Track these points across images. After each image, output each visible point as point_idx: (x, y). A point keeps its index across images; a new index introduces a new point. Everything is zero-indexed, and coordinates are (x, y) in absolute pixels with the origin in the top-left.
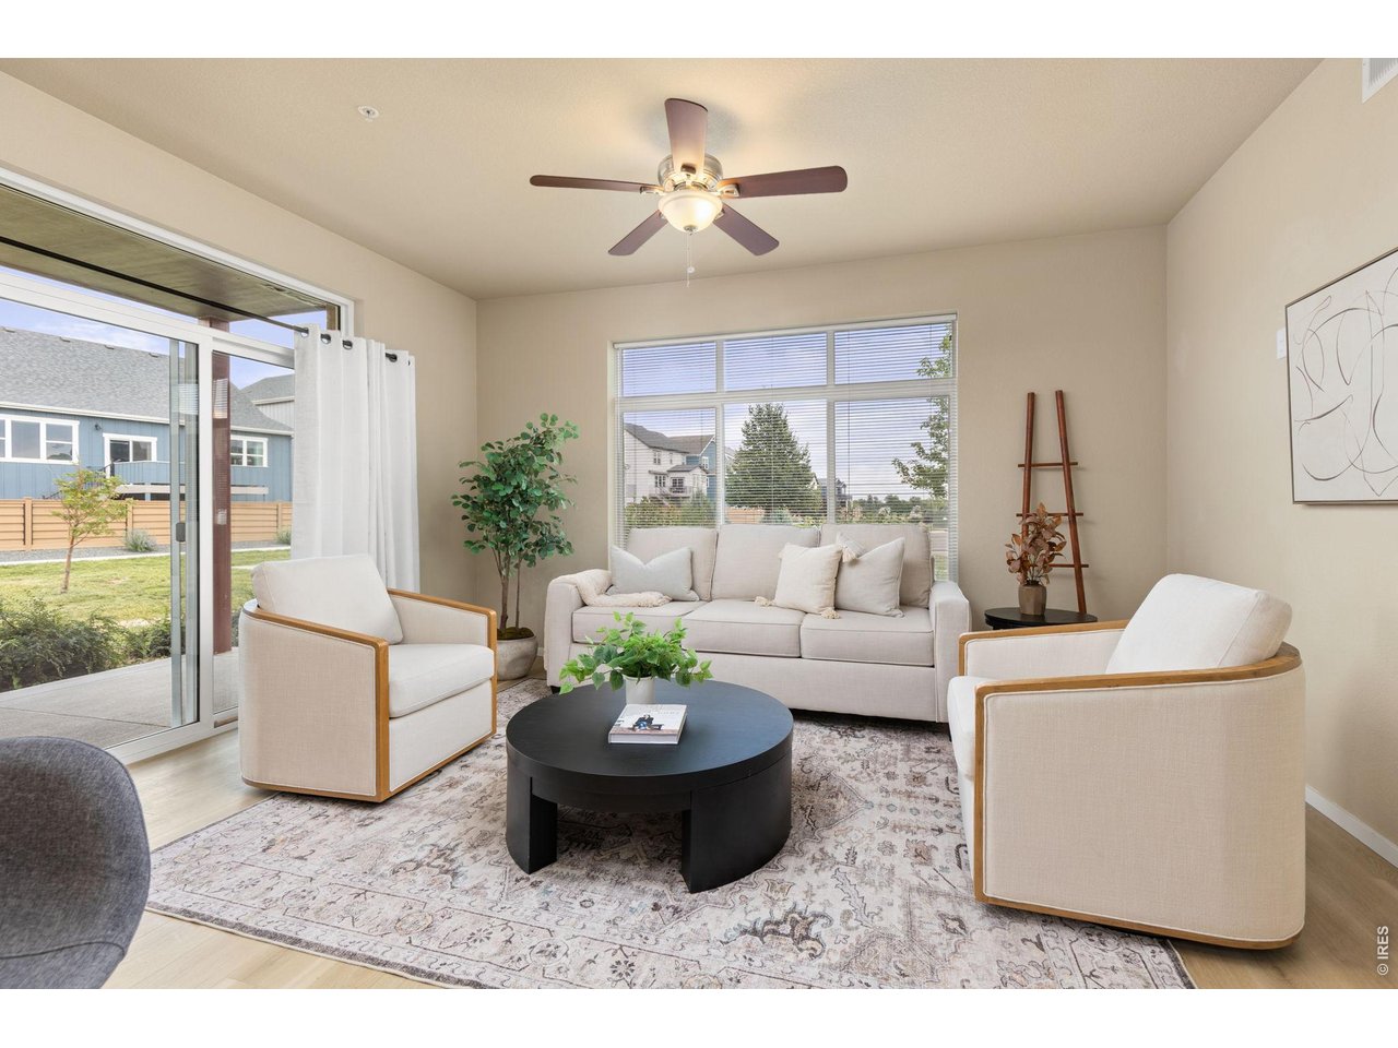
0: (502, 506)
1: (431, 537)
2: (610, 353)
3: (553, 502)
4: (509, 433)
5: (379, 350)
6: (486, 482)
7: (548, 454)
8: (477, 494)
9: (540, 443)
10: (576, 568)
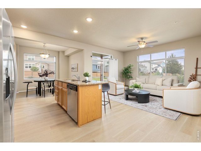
0: (126, 73)
1: (119, 76)
2: (137, 57)
3: (131, 73)
4: (126, 66)
5: (115, 59)
6: (124, 71)
7: (130, 68)
8: (123, 72)
9: (129, 67)
10: (133, 80)
